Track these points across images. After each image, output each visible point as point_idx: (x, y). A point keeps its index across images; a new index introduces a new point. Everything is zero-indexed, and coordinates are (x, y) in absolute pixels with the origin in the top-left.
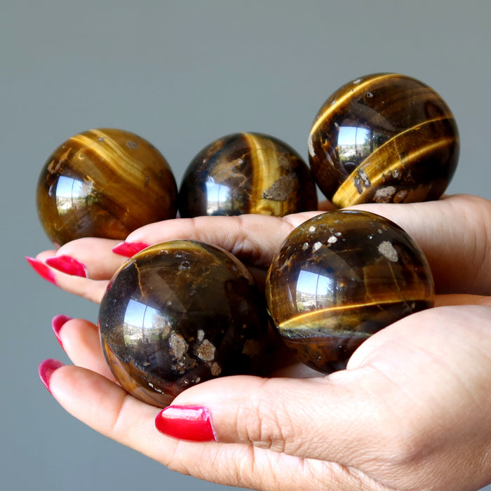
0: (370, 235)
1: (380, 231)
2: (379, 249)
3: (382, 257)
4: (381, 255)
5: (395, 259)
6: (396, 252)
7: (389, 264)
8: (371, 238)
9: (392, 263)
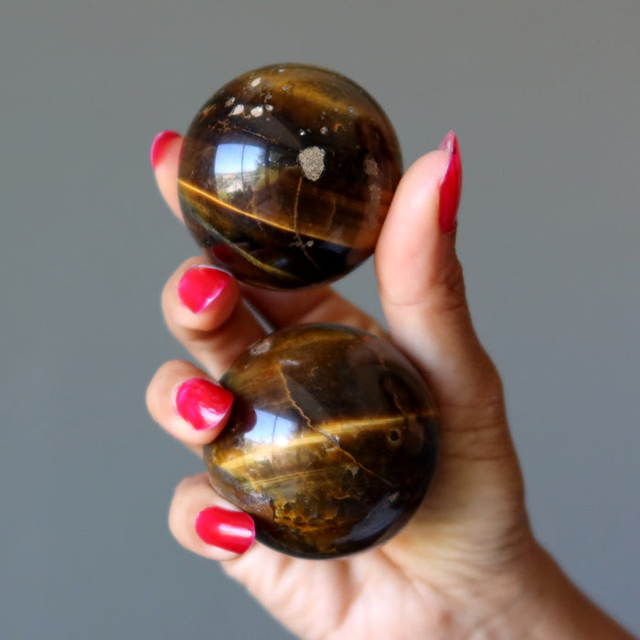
0: (305, 130)
1: (324, 130)
2: (301, 155)
3: (296, 166)
4: (299, 164)
5: (315, 177)
6: (322, 168)
7: (301, 179)
8: (302, 134)
9: (306, 180)
